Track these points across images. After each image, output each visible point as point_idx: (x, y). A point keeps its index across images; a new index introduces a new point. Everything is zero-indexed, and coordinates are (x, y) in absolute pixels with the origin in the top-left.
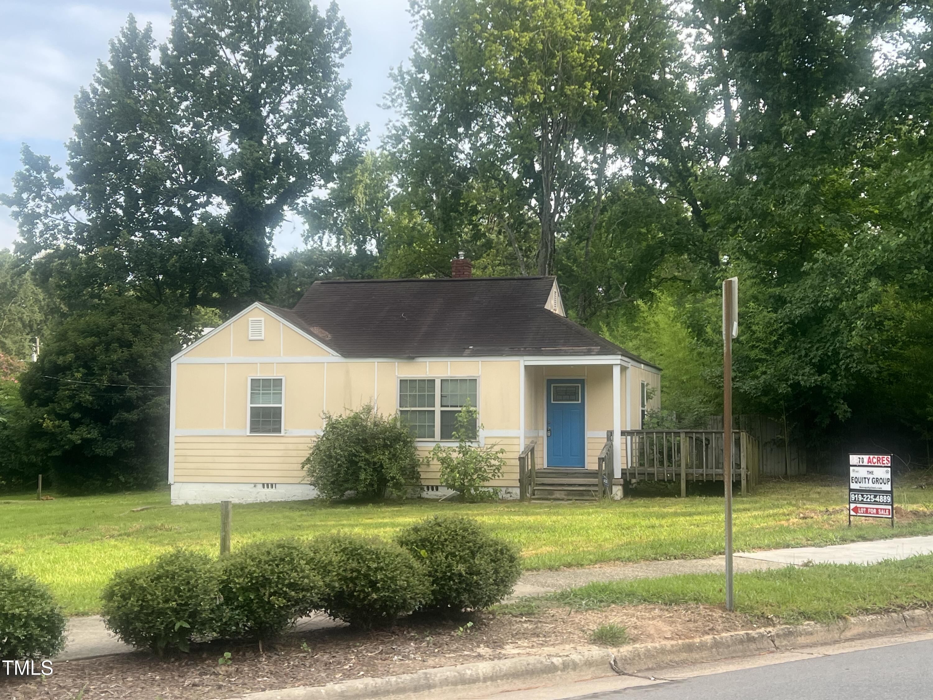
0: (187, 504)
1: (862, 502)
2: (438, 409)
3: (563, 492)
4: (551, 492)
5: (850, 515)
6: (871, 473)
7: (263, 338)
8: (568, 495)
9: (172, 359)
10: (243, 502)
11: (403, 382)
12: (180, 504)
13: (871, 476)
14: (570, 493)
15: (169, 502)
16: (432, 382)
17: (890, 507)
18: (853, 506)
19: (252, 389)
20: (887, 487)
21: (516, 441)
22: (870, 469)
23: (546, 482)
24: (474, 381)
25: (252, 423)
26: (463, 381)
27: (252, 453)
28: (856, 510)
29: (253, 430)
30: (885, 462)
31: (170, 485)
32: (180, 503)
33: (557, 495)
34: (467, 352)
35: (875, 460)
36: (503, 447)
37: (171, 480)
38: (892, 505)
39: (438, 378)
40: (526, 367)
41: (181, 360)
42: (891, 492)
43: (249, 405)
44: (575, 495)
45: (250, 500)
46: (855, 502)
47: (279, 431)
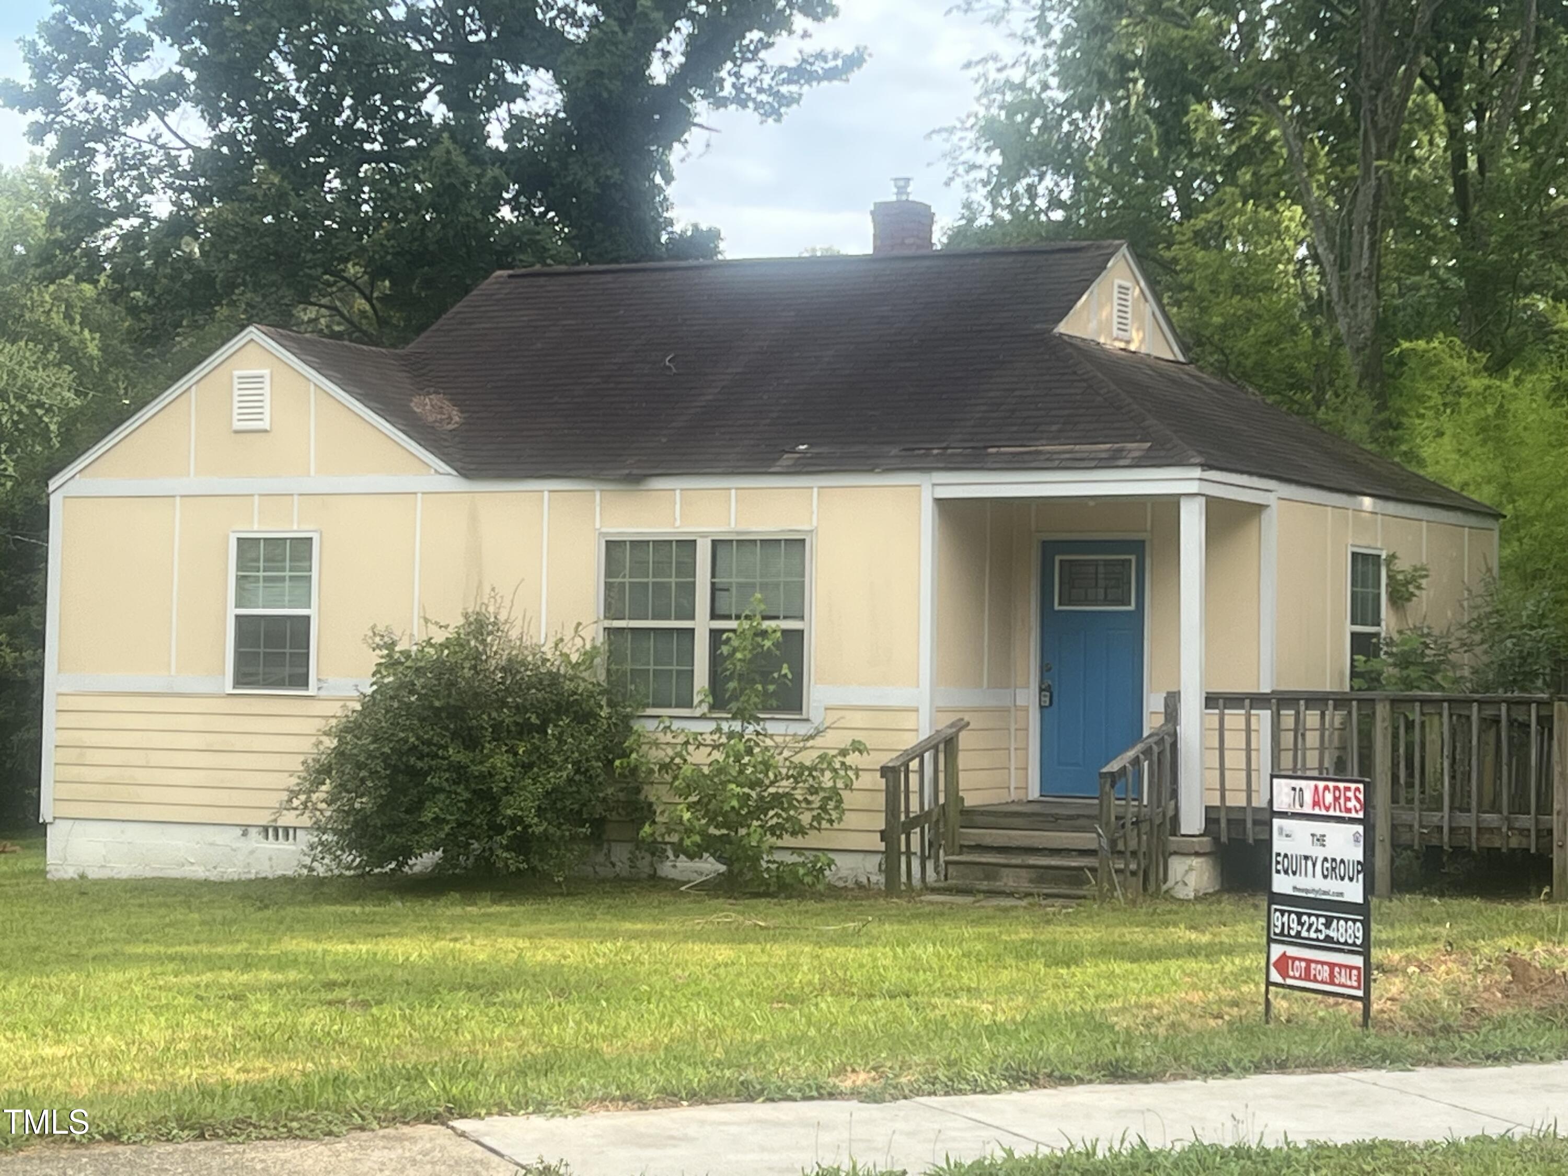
0: (83, 877)
1: (1298, 941)
2: (702, 624)
3: (1023, 872)
4: (990, 872)
5: (1269, 983)
6: (1320, 840)
7: (265, 425)
8: (1040, 880)
9: (53, 484)
10: (213, 876)
11: (613, 547)
12: (67, 876)
13: (1319, 853)
14: (1044, 875)
15: (44, 872)
16: (689, 545)
17: (1358, 961)
18: (1277, 950)
19: (239, 568)
20: (1354, 892)
21: (909, 721)
22: (1319, 827)
23: (988, 841)
24: (796, 545)
25: (241, 659)
26: (769, 544)
27: (239, 743)
28: (1283, 964)
29: (243, 677)
30: (1352, 804)
31: (44, 825)
32: (70, 873)
33: (1008, 880)
34: (787, 460)
35: (1329, 798)
36: (859, 736)
37: (47, 812)
38: (1366, 954)
39: (704, 535)
40: (940, 502)
41: (71, 489)
42: (1362, 911)
43: (233, 611)
44: (1056, 881)
45: (232, 872)
46: (1284, 938)
47: (303, 681)
